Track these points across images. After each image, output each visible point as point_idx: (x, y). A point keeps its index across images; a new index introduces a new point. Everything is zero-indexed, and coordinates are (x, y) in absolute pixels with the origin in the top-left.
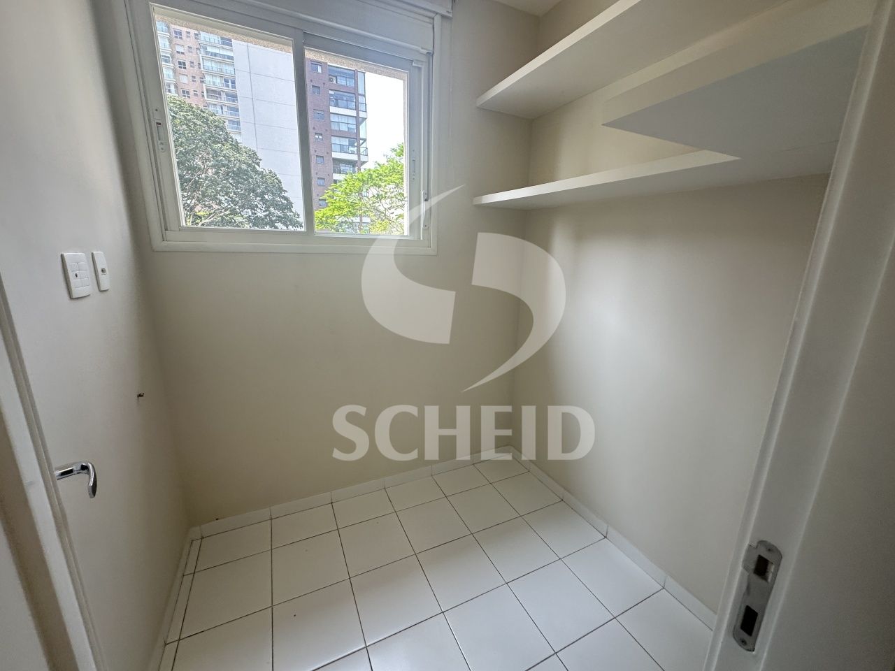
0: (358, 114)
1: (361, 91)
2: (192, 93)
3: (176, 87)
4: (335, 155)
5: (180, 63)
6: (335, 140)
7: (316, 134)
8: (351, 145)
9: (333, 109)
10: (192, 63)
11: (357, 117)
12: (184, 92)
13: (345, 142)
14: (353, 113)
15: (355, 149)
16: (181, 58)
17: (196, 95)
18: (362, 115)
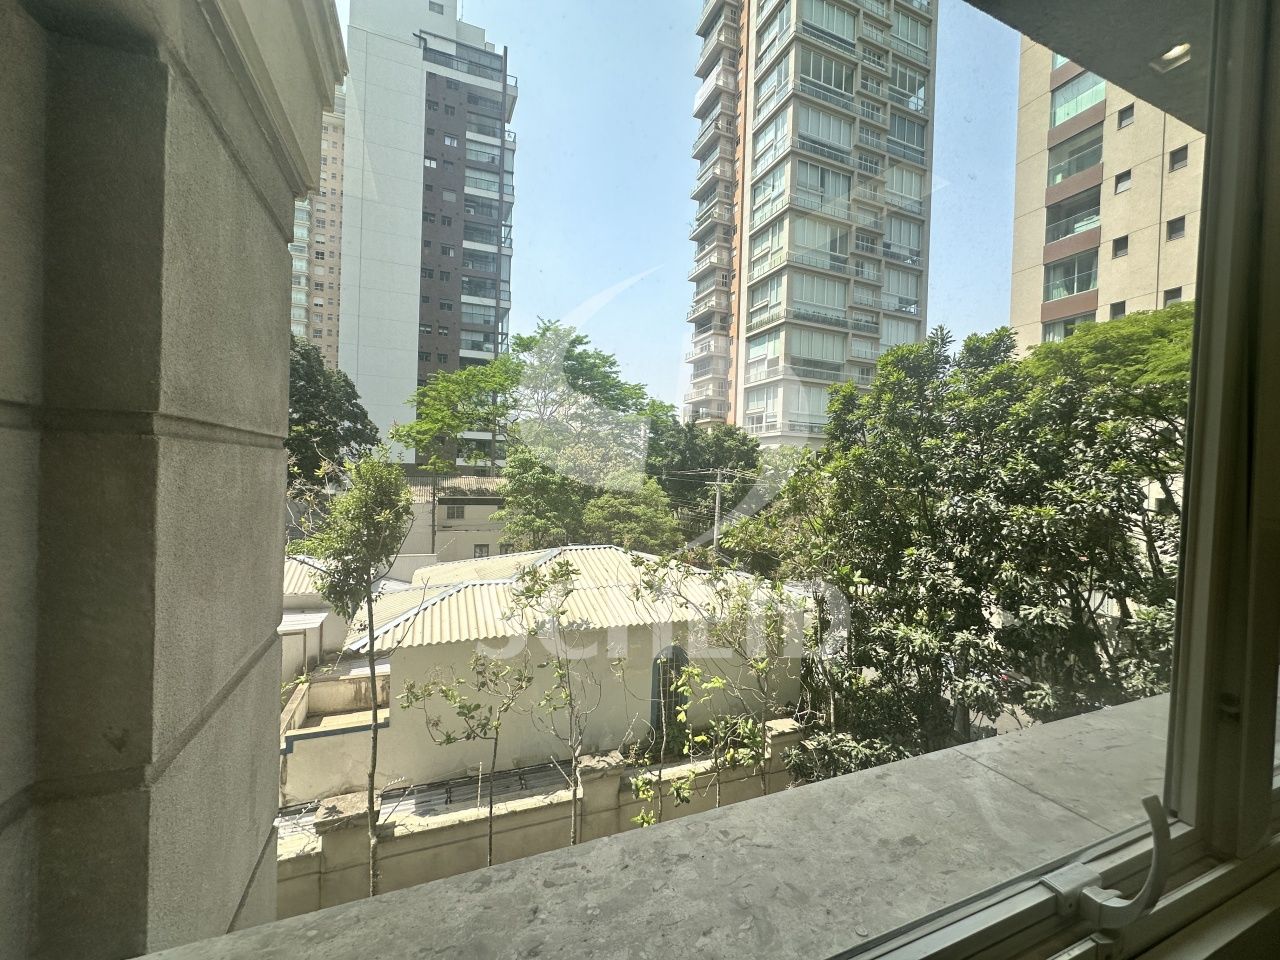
0: (498, 303)
1: (504, 276)
2: (326, 286)
3: (308, 279)
4: (464, 353)
5: (317, 253)
6: (464, 336)
7: (440, 327)
8: (487, 339)
9: (465, 298)
10: (332, 252)
11: (497, 308)
12: (317, 285)
13: (480, 338)
14: (492, 302)
15: (491, 346)
16: (320, 248)
17: (331, 288)
18: (503, 304)
